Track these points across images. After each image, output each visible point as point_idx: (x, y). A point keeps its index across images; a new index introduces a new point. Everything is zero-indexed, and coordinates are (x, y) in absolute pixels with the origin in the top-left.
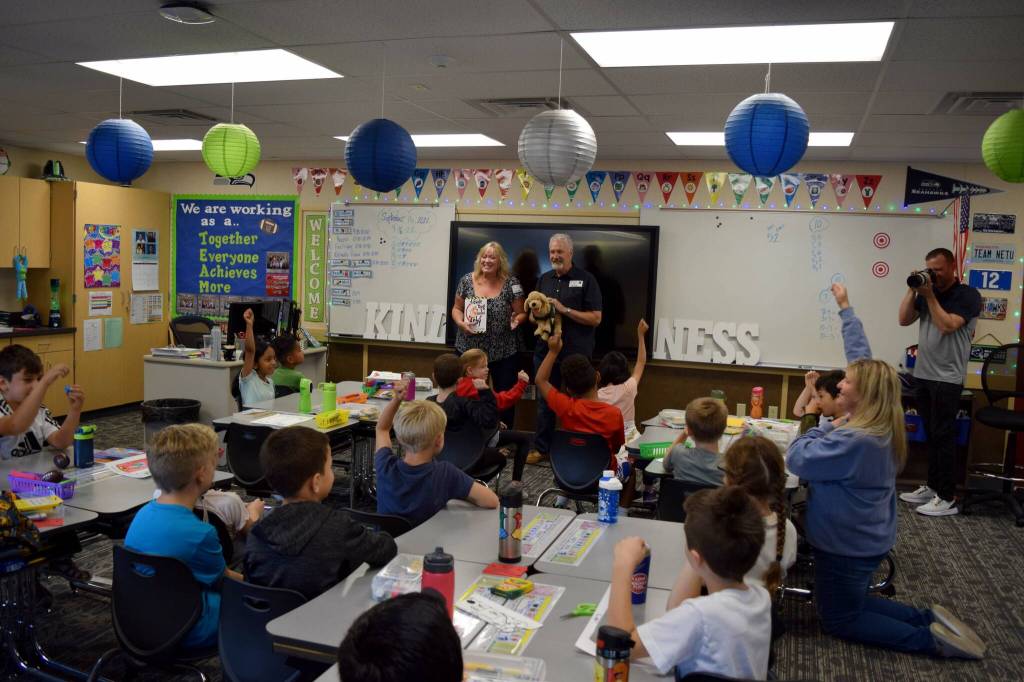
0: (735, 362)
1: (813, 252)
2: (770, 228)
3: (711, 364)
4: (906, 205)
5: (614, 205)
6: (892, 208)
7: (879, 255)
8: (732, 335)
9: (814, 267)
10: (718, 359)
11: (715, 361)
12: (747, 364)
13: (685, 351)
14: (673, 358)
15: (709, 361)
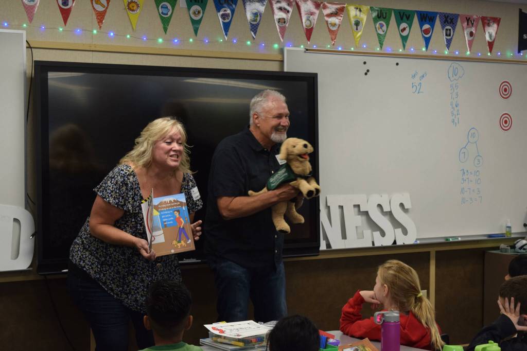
0: (395, 242)
1: (452, 105)
2: (414, 76)
3: (374, 248)
4: (519, 52)
5: (249, 43)
6: (510, 54)
7: (503, 106)
8: (386, 209)
9: (453, 121)
10: (381, 242)
11: (377, 245)
12: (407, 243)
13: (344, 237)
14: (334, 247)
15: (371, 245)
